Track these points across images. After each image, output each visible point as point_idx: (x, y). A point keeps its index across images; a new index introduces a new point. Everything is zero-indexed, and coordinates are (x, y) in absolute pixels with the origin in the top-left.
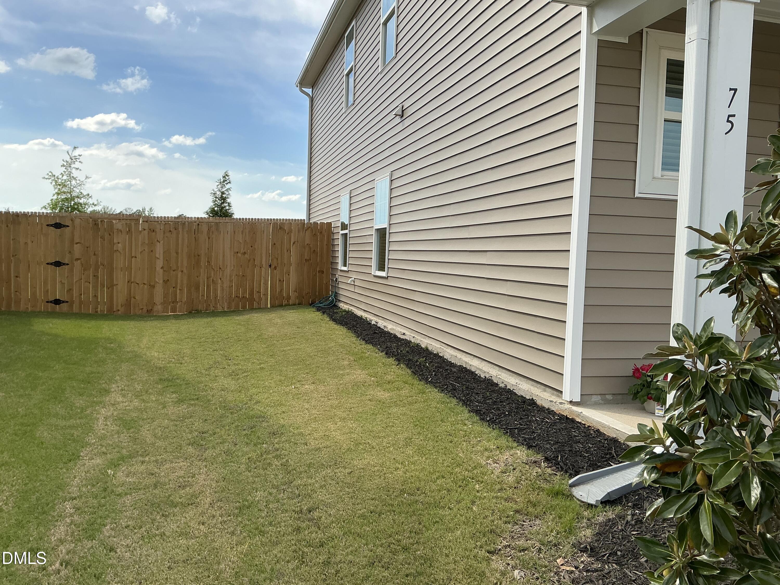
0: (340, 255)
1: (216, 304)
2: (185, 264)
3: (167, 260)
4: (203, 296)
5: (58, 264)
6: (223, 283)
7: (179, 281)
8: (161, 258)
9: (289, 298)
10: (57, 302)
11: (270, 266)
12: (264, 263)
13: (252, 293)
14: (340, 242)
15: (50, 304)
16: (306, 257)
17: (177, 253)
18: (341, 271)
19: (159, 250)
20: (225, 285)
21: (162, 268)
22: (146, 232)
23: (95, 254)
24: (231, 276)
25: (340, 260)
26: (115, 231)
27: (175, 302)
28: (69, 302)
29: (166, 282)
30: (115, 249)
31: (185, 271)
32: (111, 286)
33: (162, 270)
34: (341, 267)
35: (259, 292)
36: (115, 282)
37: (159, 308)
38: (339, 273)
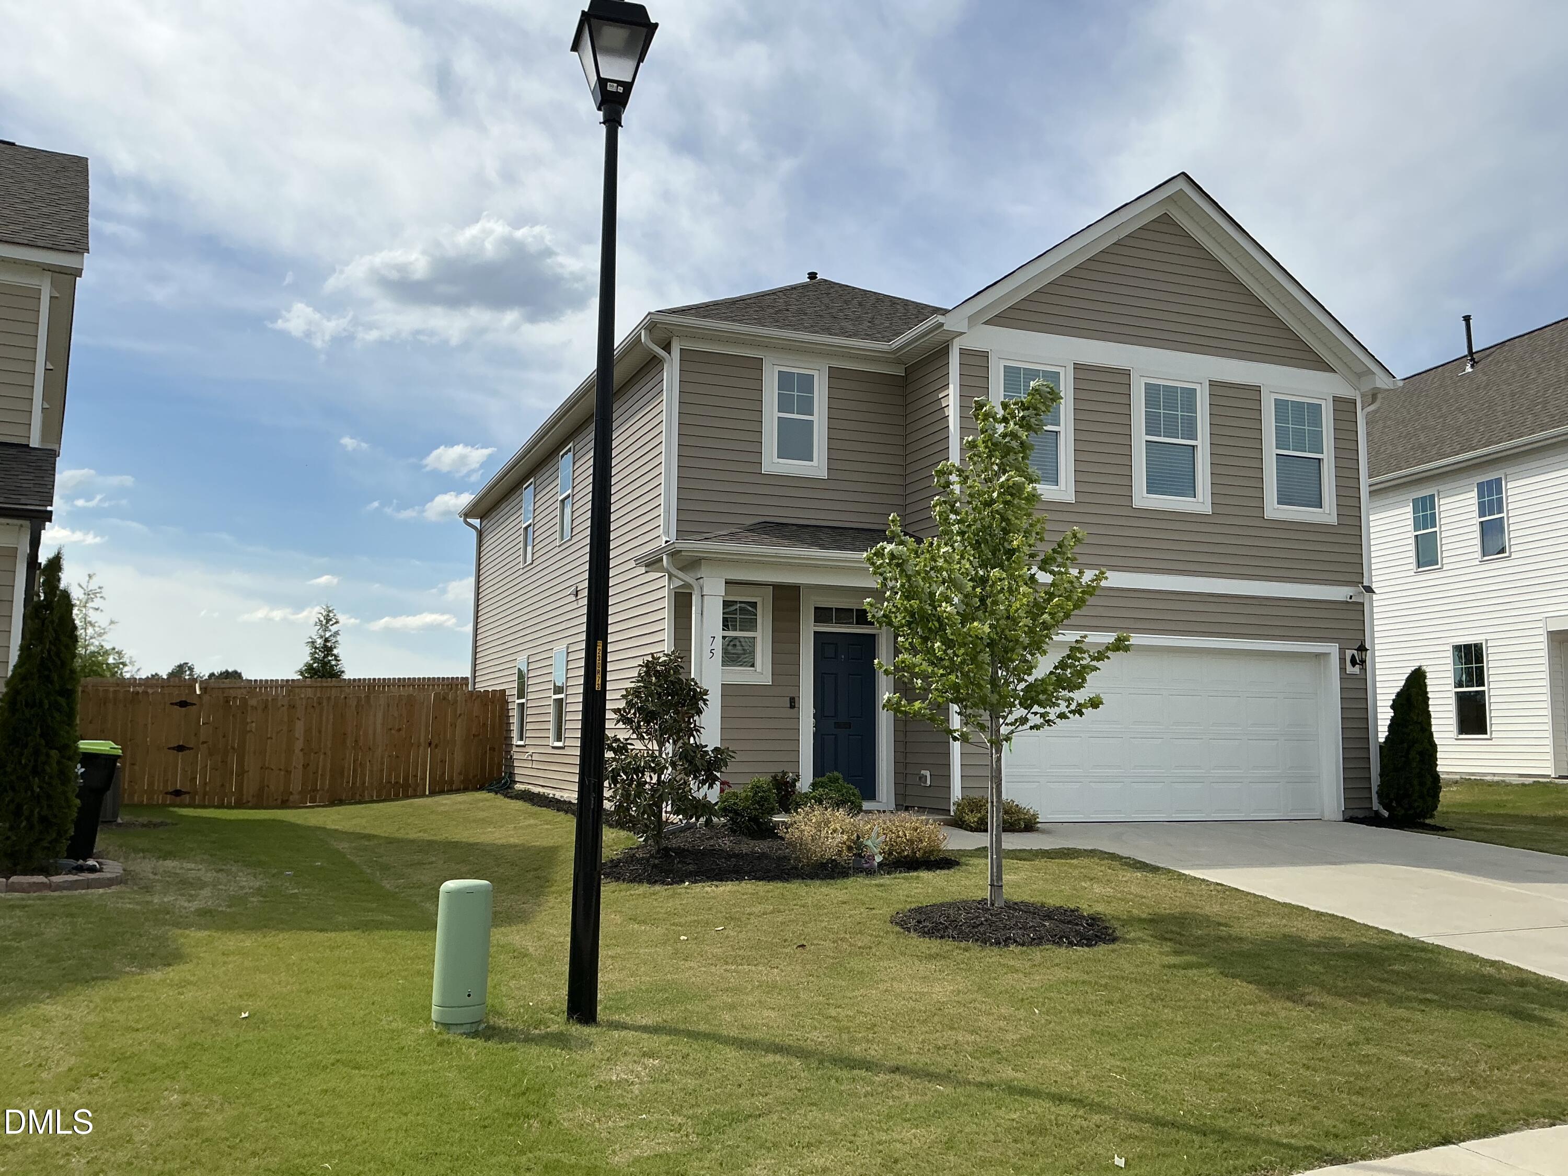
0: (515, 728)
1: (363, 792)
2: (329, 744)
3: (308, 741)
4: (348, 782)
5: (180, 748)
6: (371, 765)
7: (321, 764)
8: (302, 739)
9: (451, 782)
10: (177, 793)
11: (430, 744)
12: (422, 740)
13: (406, 779)
14: (514, 713)
15: (169, 796)
16: (474, 731)
17: (320, 732)
18: (517, 746)
19: (299, 727)
20: (375, 769)
21: (302, 750)
22: (285, 708)
23: (224, 737)
24: (382, 758)
25: (515, 734)
26: (249, 708)
27: (315, 790)
28: (192, 794)
29: (306, 766)
30: (248, 729)
31: (329, 753)
32: (242, 773)
33: (301, 754)
34: (516, 741)
35: (416, 776)
36: (246, 768)
37: (295, 797)
38: (515, 749)
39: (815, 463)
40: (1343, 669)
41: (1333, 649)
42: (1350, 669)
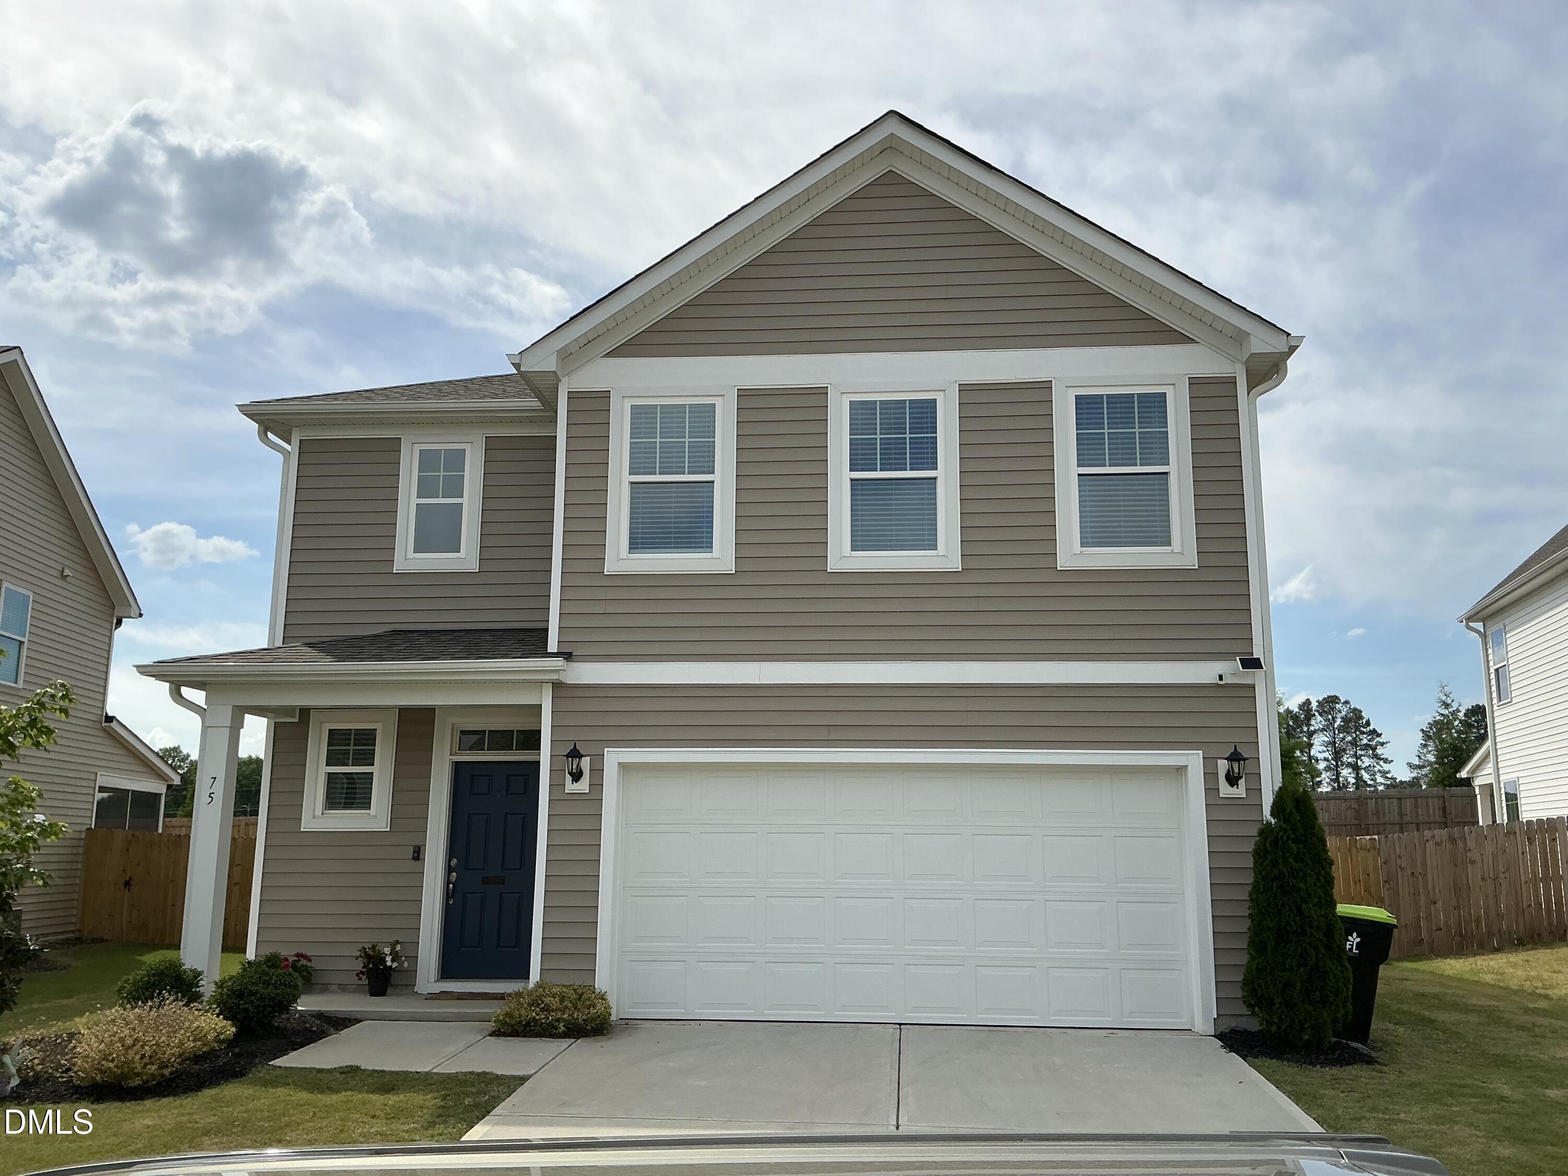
39: (462, 554)
40: (1211, 790)
41: (1194, 760)
42: (1225, 790)
